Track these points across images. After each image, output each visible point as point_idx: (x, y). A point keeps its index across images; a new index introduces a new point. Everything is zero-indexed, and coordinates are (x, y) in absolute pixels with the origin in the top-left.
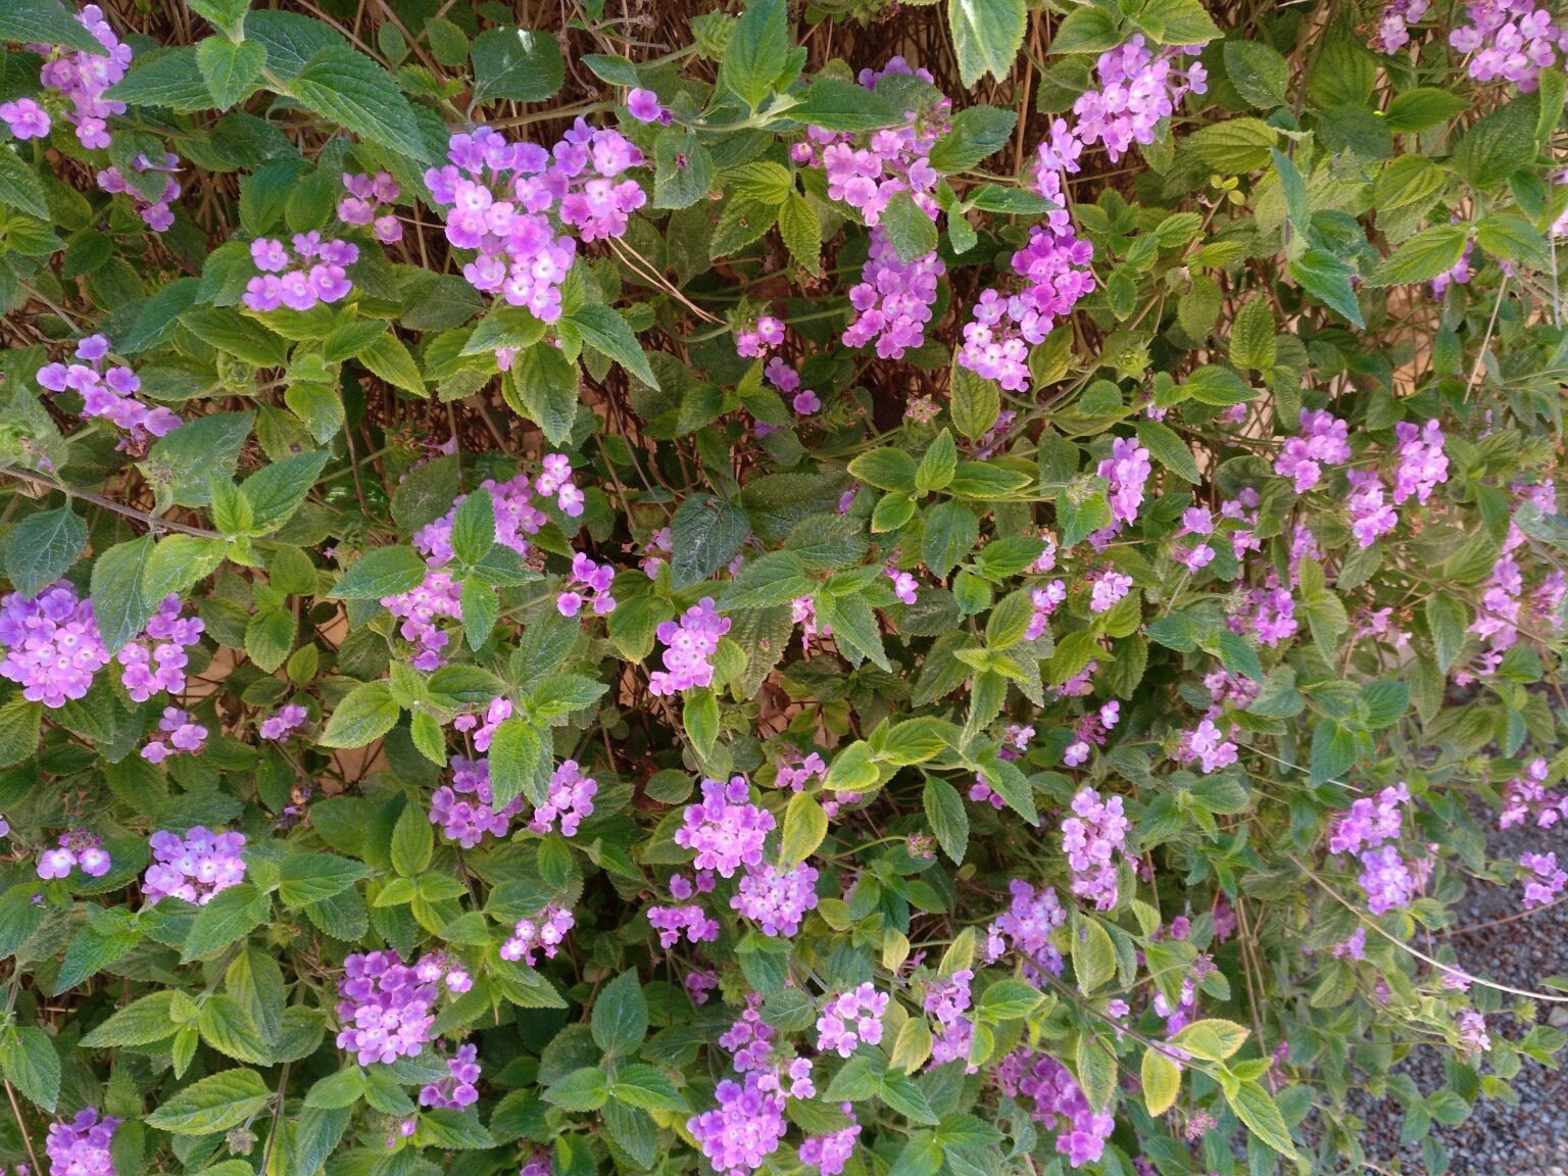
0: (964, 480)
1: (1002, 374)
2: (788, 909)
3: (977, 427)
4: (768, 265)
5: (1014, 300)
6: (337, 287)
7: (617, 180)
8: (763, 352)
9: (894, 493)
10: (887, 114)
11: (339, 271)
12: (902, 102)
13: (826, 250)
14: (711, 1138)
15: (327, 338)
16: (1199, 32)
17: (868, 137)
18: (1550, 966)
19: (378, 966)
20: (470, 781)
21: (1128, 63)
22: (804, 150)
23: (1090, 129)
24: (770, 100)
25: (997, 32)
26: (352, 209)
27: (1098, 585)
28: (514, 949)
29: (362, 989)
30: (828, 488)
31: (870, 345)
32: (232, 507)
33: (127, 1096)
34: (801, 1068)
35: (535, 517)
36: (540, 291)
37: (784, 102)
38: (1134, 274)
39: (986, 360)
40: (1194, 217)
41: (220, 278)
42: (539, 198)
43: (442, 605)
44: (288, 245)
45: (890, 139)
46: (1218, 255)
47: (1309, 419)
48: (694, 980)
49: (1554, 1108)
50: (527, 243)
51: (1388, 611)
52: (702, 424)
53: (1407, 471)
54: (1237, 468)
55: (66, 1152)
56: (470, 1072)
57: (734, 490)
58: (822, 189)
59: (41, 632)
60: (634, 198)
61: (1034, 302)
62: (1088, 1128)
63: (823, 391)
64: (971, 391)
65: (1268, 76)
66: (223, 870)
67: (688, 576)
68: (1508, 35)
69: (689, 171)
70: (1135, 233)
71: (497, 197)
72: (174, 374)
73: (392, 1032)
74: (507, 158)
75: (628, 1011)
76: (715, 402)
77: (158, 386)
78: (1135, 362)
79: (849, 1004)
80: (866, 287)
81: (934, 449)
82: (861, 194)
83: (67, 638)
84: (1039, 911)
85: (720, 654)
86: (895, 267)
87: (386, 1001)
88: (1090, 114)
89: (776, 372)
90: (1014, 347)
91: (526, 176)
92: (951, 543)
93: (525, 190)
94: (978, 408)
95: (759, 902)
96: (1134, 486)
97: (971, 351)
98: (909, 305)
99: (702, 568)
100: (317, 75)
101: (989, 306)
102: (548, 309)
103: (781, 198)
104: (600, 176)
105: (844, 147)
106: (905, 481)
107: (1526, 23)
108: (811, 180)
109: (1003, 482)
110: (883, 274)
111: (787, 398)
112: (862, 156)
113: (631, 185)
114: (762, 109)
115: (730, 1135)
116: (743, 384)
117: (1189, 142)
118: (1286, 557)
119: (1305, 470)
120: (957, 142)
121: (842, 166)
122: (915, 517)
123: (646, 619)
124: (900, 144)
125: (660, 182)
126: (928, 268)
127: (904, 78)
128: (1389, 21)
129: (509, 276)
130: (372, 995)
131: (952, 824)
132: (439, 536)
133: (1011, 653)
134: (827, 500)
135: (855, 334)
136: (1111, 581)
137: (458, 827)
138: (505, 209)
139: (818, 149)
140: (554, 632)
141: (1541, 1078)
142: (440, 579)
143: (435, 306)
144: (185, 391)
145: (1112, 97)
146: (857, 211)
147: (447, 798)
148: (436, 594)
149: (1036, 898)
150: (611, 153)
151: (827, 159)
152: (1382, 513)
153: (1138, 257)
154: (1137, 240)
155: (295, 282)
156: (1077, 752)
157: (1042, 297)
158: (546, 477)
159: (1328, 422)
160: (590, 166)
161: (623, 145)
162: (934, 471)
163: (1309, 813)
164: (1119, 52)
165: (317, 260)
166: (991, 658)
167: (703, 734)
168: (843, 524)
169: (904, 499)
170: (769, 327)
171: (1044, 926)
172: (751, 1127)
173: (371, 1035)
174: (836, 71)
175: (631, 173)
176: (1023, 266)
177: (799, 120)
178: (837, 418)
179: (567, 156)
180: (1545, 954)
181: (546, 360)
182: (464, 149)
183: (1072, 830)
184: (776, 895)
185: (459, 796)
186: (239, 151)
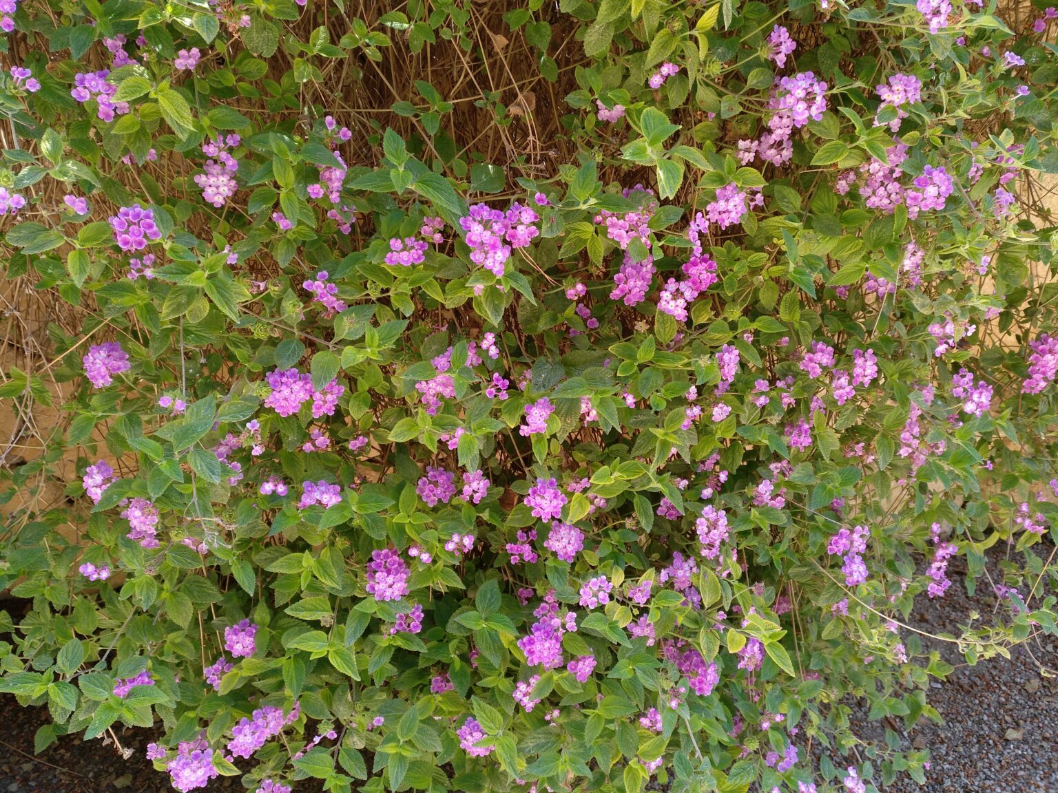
0: (658, 358)
1: (676, 313)
2: (570, 548)
3: (667, 338)
4: (580, 265)
5: (682, 283)
6: (419, 258)
7: (528, 226)
8: (576, 298)
9: (627, 361)
10: (631, 207)
11: (421, 252)
12: (639, 203)
13: (605, 260)
14: (528, 648)
15: (411, 278)
16: (759, 183)
17: (624, 215)
18: (1008, 707)
19: (386, 556)
20: (435, 476)
21: (728, 193)
22: (599, 218)
23: (714, 217)
24: (588, 199)
25: (672, 182)
26: (426, 230)
27: (716, 409)
28: (451, 546)
29: (379, 566)
30: (599, 357)
31: (621, 299)
32: (372, 337)
33: (264, 615)
34: (571, 617)
35: (477, 360)
36: (497, 265)
37: (593, 201)
38: (736, 277)
39: (669, 307)
40: (765, 255)
41: (375, 253)
42: (500, 230)
43: (440, 389)
44: (403, 242)
45: (632, 216)
46: (776, 272)
47: (816, 345)
48: (522, 593)
49: (1004, 784)
50: (494, 247)
51: (863, 444)
52: (549, 327)
53: (858, 370)
54: (785, 367)
55: (234, 637)
56: (418, 616)
57: (558, 358)
58: (605, 233)
59: (286, 384)
60: (534, 232)
61: (690, 284)
62: (705, 675)
63: (600, 319)
64: (664, 323)
65: (792, 200)
66: (330, 499)
67: (538, 389)
68: (881, 191)
69: (555, 224)
70: (739, 259)
71: (485, 229)
72: (348, 288)
73: (390, 586)
74: (490, 215)
75: (492, 596)
76: (554, 319)
77: (343, 292)
78: (734, 313)
79: (595, 584)
80: (621, 275)
81: (646, 342)
82: (620, 236)
83: (296, 387)
84: (686, 566)
85: (549, 420)
86: (633, 267)
87: (389, 572)
88: (713, 211)
89: (580, 310)
90: (681, 302)
91: (496, 222)
92: (651, 384)
93: (496, 227)
94: (667, 330)
95: (557, 544)
96: (732, 365)
97: (663, 303)
98: (639, 283)
99: (544, 386)
100: (424, 182)
101: (672, 285)
102: (499, 272)
103: (588, 236)
104: (522, 224)
105: (614, 218)
106: (633, 357)
107: (890, 187)
108: (600, 230)
109: (675, 360)
110: (629, 270)
111: (585, 321)
112: (621, 222)
113: (534, 227)
114: (585, 202)
115: (537, 647)
116: (567, 312)
117: (763, 224)
118: (808, 410)
119: (813, 368)
120: (659, 219)
121: (613, 225)
122: (635, 373)
123: (519, 407)
124: (636, 218)
125: (544, 227)
126: (648, 269)
127: (641, 193)
128: (840, 182)
129: (486, 258)
130: (382, 569)
131: (646, 515)
132: (442, 361)
133: (675, 433)
134: (600, 361)
135: (615, 294)
136: (722, 408)
137: (428, 497)
138: (488, 234)
139: (605, 219)
140: (483, 405)
141: (997, 767)
142: (440, 378)
143: (451, 269)
144: (352, 295)
145: (722, 205)
146: (618, 243)
147: (424, 483)
148: (438, 384)
149: (686, 561)
150: (527, 216)
151: (608, 222)
152: (848, 389)
153: (740, 270)
154: (738, 263)
155: (405, 255)
156: (707, 493)
157: (694, 283)
158: (485, 342)
159: (824, 347)
160: (519, 220)
161: (532, 213)
162: (645, 353)
163: (819, 535)
164: (725, 188)
165: (412, 248)
166: (666, 434)
167: (540, 454)
168: (605, 372)
169: (632, 365)
170: (580, 287)
171: (688, 574)
172: (547, 645)
173: (382, 586)
174: (614, 188)
175: (534, 223)
176: (687, 270)
177: (598, 208)
178: (606, 331)
179: (511, 215)
180: (1007, 700)
181: (493, 293)
182: (475, 211)
183: (702, 524)
184: (565, 541)
185: (430, 482)
186: (377, 205)
